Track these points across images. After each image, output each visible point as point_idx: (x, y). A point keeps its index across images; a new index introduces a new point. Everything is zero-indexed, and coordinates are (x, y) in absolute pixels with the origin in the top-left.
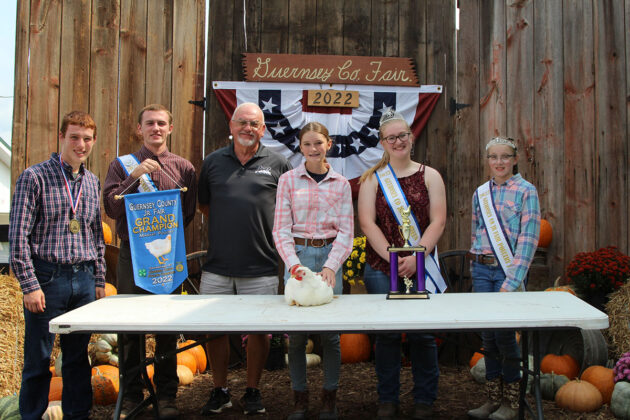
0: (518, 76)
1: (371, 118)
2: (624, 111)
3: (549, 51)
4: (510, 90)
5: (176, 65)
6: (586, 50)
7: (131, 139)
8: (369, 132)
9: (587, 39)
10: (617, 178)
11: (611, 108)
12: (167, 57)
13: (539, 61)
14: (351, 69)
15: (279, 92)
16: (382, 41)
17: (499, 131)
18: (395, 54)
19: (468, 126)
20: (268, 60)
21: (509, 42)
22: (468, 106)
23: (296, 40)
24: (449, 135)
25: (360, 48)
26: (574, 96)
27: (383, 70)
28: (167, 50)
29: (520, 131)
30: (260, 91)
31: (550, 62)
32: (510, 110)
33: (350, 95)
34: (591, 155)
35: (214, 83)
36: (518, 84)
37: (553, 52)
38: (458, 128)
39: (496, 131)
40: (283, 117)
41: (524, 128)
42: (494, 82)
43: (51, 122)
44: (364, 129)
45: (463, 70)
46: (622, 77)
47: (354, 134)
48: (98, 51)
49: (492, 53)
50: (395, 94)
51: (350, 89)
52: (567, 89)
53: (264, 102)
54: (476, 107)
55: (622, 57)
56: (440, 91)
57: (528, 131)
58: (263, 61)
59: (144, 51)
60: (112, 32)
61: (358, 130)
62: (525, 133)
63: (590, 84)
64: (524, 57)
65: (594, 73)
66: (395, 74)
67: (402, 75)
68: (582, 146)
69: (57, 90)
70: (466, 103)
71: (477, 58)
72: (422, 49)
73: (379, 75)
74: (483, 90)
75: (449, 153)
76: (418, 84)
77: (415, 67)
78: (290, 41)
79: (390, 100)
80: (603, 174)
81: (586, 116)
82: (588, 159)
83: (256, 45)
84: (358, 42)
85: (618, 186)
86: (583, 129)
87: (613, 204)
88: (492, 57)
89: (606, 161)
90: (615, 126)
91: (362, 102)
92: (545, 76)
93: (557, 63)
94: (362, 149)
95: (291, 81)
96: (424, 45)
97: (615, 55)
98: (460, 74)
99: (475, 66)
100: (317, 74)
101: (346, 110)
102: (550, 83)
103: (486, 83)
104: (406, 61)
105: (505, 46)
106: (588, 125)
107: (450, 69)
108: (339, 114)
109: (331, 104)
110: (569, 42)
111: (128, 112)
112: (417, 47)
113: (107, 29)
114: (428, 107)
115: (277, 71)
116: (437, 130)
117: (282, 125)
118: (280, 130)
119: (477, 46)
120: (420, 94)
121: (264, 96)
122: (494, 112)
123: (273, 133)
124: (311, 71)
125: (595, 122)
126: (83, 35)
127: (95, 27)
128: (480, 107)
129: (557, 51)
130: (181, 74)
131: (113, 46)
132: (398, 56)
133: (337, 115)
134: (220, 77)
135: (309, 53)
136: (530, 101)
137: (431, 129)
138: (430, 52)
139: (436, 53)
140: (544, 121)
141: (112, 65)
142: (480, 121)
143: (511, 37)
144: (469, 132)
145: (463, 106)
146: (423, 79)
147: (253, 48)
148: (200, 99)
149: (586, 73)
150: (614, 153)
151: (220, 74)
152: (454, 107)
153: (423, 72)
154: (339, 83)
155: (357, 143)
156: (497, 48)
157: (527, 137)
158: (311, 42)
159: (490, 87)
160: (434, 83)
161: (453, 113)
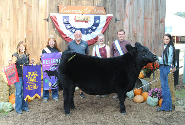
0: (133, 13)
1: (94, 24)
2: (159, 25)
3: (141, 7)
4: (130, 17)
5: (40, 10)
6: (150, 8)
7: (29, 32)
8: (93, 28)
9: (151, 5)
10: (156, 43)
11: (156, 24)
12: (37, 8)
13: (138, 10)
14: (88, 10)
15: (68, 16)
16: (97, 2)
17: (128, 28)
18: (100, 5)
19: (119, 26)
20: (65, 7)
21: (131, 3)
22: (120, 20)
23: (73, 1)
24: (114, 28)
25: (90, 4)
26: (146, 20)
27: (97, 10)
28: (37, 6)
29: (133, 28)
30: (63, 16)
31: (141, 10)
32: (130, 23)
33: (88, 17)
34: (150, 37)
35: (50, 14)
36: (133, 16)
37: (142, 8)
38: (117, 26)
39: (127, 28)
40: (69, 23)
41: (134, 28)
42: (127, 14)
43: (8, 29)
44: (91, 27)
45: (119, 10)
46: (159, 16)
47: (89, 28)
48: (19, 8)
49: (126, 6)
50: (100, 17)
51: (88, 15)
52: (145, 18)
53: (64, 19)
54: (122, 21)
55: (159, 11)
56: (112, 16)
57: (135, 29)
58: (64, 8)
59: (31, 7)
60: (22, 2)
61: (90, 27)
62: (134, 29)
63: (151, 17)
64: (134, 8)
65: (152, 15)
66: (100, 11)
67: (102, 11)
68: (148, 34)
69: (9, 21)
70: (119, 20)
71: (122, 7)
72: (108, 4)
73: (96, 12)
74: (124, 16)
75: (115, 33)
76: (106, 14)
77: (106, 9)
78: (71, 2)
79: (99, 18)
80: (153, 42)
81: (149, 26)
82: (149, 37)
83: (61, 3)
84: (90, 2)
85: (156, 45)
86: (149, 30)
87: (155, 50)
88: (126, 7)
89: (154, 38)
90: (156, 29)
91: (91, 19)
92: (140, 14)
93: (143, 11)
94: (91, 32)
95: (71, 13)
96: (108, 3)
97: (157, 10)
98: (118, 11)
99: (122, 9)
100: (79, 11)
101: (86, 22)
102: (141, 16)
103: (125, 14)
104: (103, 8)
105: (130, 4)
106: (149, 29)
107: (115, 10)
108: (85, 23)
109: (83, 20)
110: (146, 5)
111: (28, 24)
112: (106, 3)
113: (21, 2)
114: (109, 21)
115: (67, 11)
116: (111, 27)
117: (69, 26)
118: (69, 27)
119: (122, 4)
120: (107, 17)
121: (64, 17)
122: (126, 23)
123: (67, 28)
124: (77, 10)
125: (152, 28)
126: (15, 4)
127: (18, 2)
128: (123, 21)
129: (143, 7)
130: (41, 12)
131: (23, 7)
132: (101, 6)
133: (84, 23)
134: (52, 12)
135: (76, 5)
136: (135, 21)
137: (110, 26)
138: (110, 5)
139: (111, 5)
140: (139, 26)
141: (23, 12)
142: (123, 25)
143: (132, 2)
144: (120, 27)
145: (118, 20)
146: (108, 13)
147: (61, 4)
148: (46, 19)
149: (150, 15)
150: (156, 36)
151: (52, 11)
152: (116, 20)
153: (108, 11)
154: (85, 14)
155: (90, 31)
156: (128, 5)
157: (134, 30)
158: (77, 2)
159: (126, 16)
160: (111, 14)
161: (116, 22)
